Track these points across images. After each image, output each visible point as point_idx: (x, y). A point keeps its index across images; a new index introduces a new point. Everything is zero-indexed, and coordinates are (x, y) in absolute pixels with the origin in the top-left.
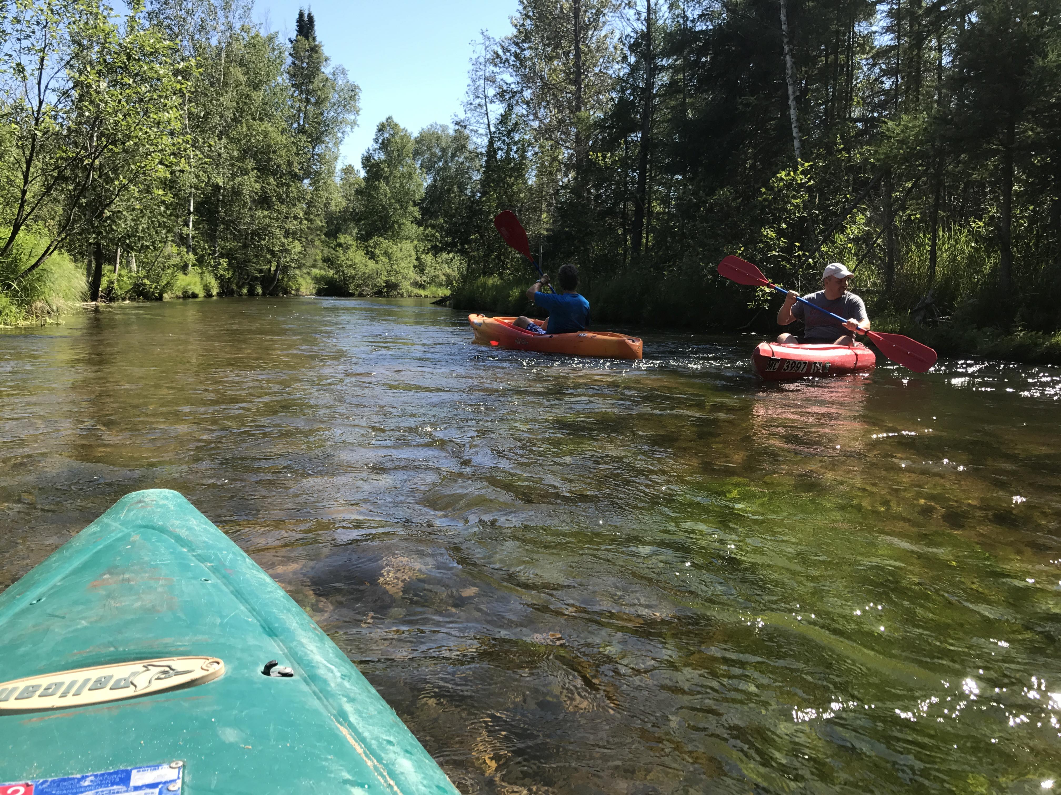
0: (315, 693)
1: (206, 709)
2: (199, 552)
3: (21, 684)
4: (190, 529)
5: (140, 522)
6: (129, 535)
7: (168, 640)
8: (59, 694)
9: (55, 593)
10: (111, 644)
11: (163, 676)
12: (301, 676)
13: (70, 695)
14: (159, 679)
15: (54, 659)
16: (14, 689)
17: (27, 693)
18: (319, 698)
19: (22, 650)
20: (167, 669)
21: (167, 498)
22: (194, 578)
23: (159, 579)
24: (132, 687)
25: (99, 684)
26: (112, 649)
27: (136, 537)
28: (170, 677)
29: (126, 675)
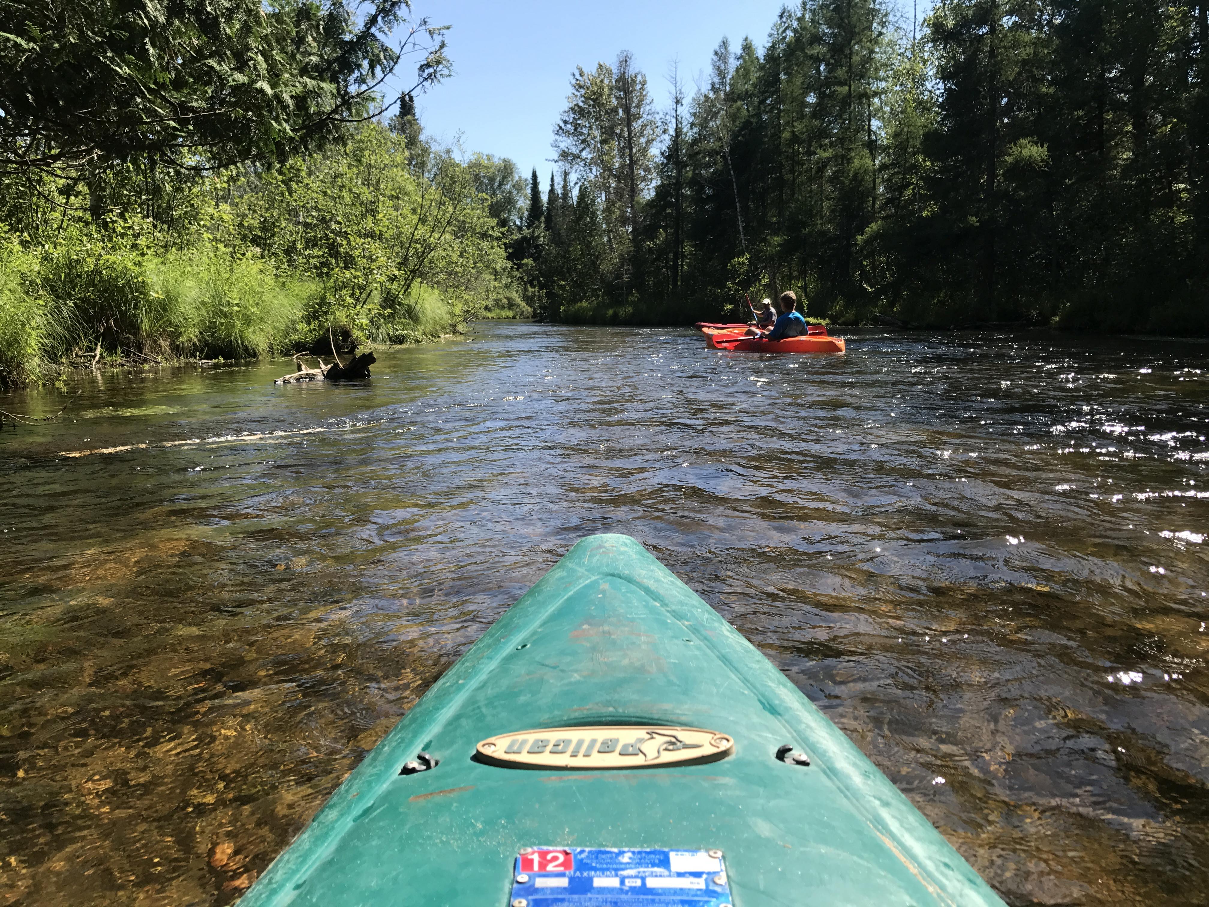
0: (839, 788)
1: (729, 793)
2: (674, 607)
3: (531, 737)
4: (657, 581)
5: (605, 569)
6: (596, 582)
7: (667, 706)
8: (569, 753)
9: (538, 639)
10: (608, 703)
11: (671, 747)
12: (818, 766)
13: (580, 755)
14: (666, 750)
15: (556, 713)
16: (524, 742)
17: (539, 747)
18: (846, 796)
19: (522, 699)
20: (673, 740)
21: (626, 545)
22: (676, 638)
23: (640, 635)
24: (641, 755)
25: (607, 748)
26: (611, 709)
27: (605, 586)
28: (678, 749)
29: (632, 741)
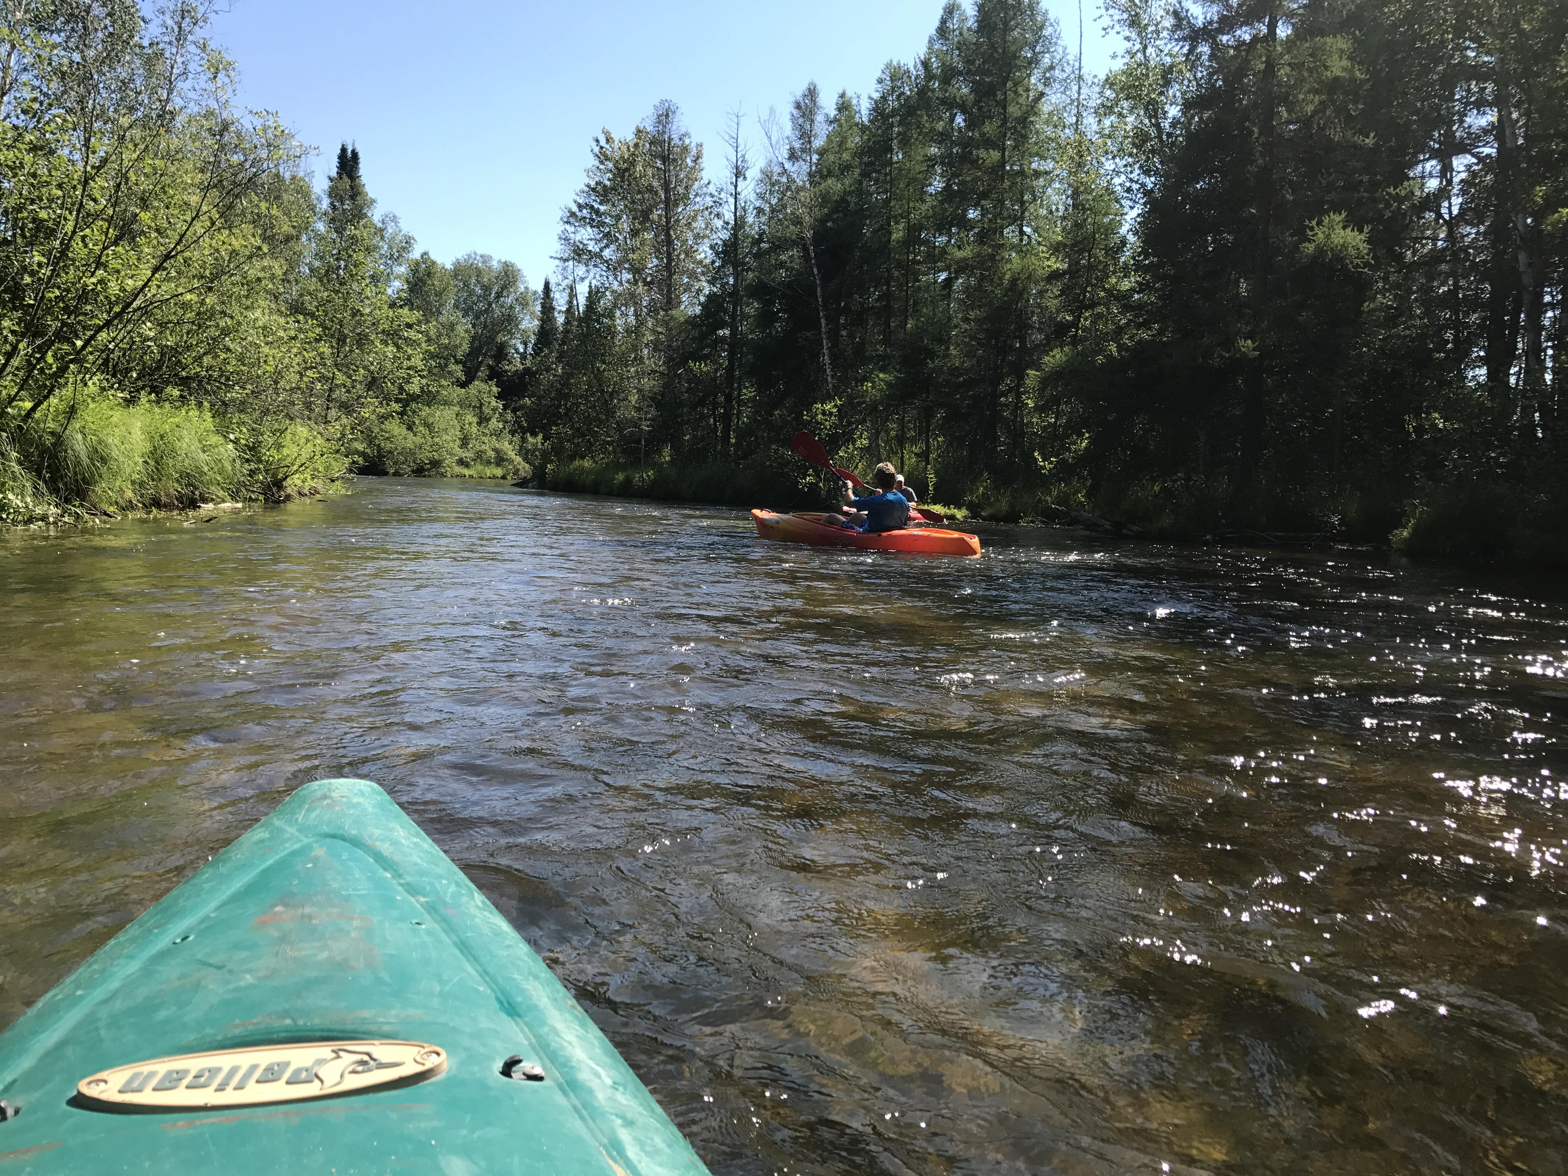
0: (575, 1108)
1: (423, 1125)
2: (409, 879)
3: (162, 1067)
4: (395, 843)
5: (325, 829)
6: (309, 847)
7: (366, 1014)
8: (215, 1085)
9: (207, 928)
10: (286, 1014)
11: (360, 1068)
12: (555, 1080)
13: (230, 1088)
14: (354, 1072)
15: (208, 1031)
16: (152, 1074)
17: (170, 1082)
18: (582, 1118)
19: (162, 1014)
20: (366, 1058)
21: (362, 794)
22: (403, 919)
23: (353, 919)
24: (316, 1081)
25: (271, 1075)
26: (288, 1021)
27: (319, 851)
28: (370, 1070)
29: (308, 1063)
